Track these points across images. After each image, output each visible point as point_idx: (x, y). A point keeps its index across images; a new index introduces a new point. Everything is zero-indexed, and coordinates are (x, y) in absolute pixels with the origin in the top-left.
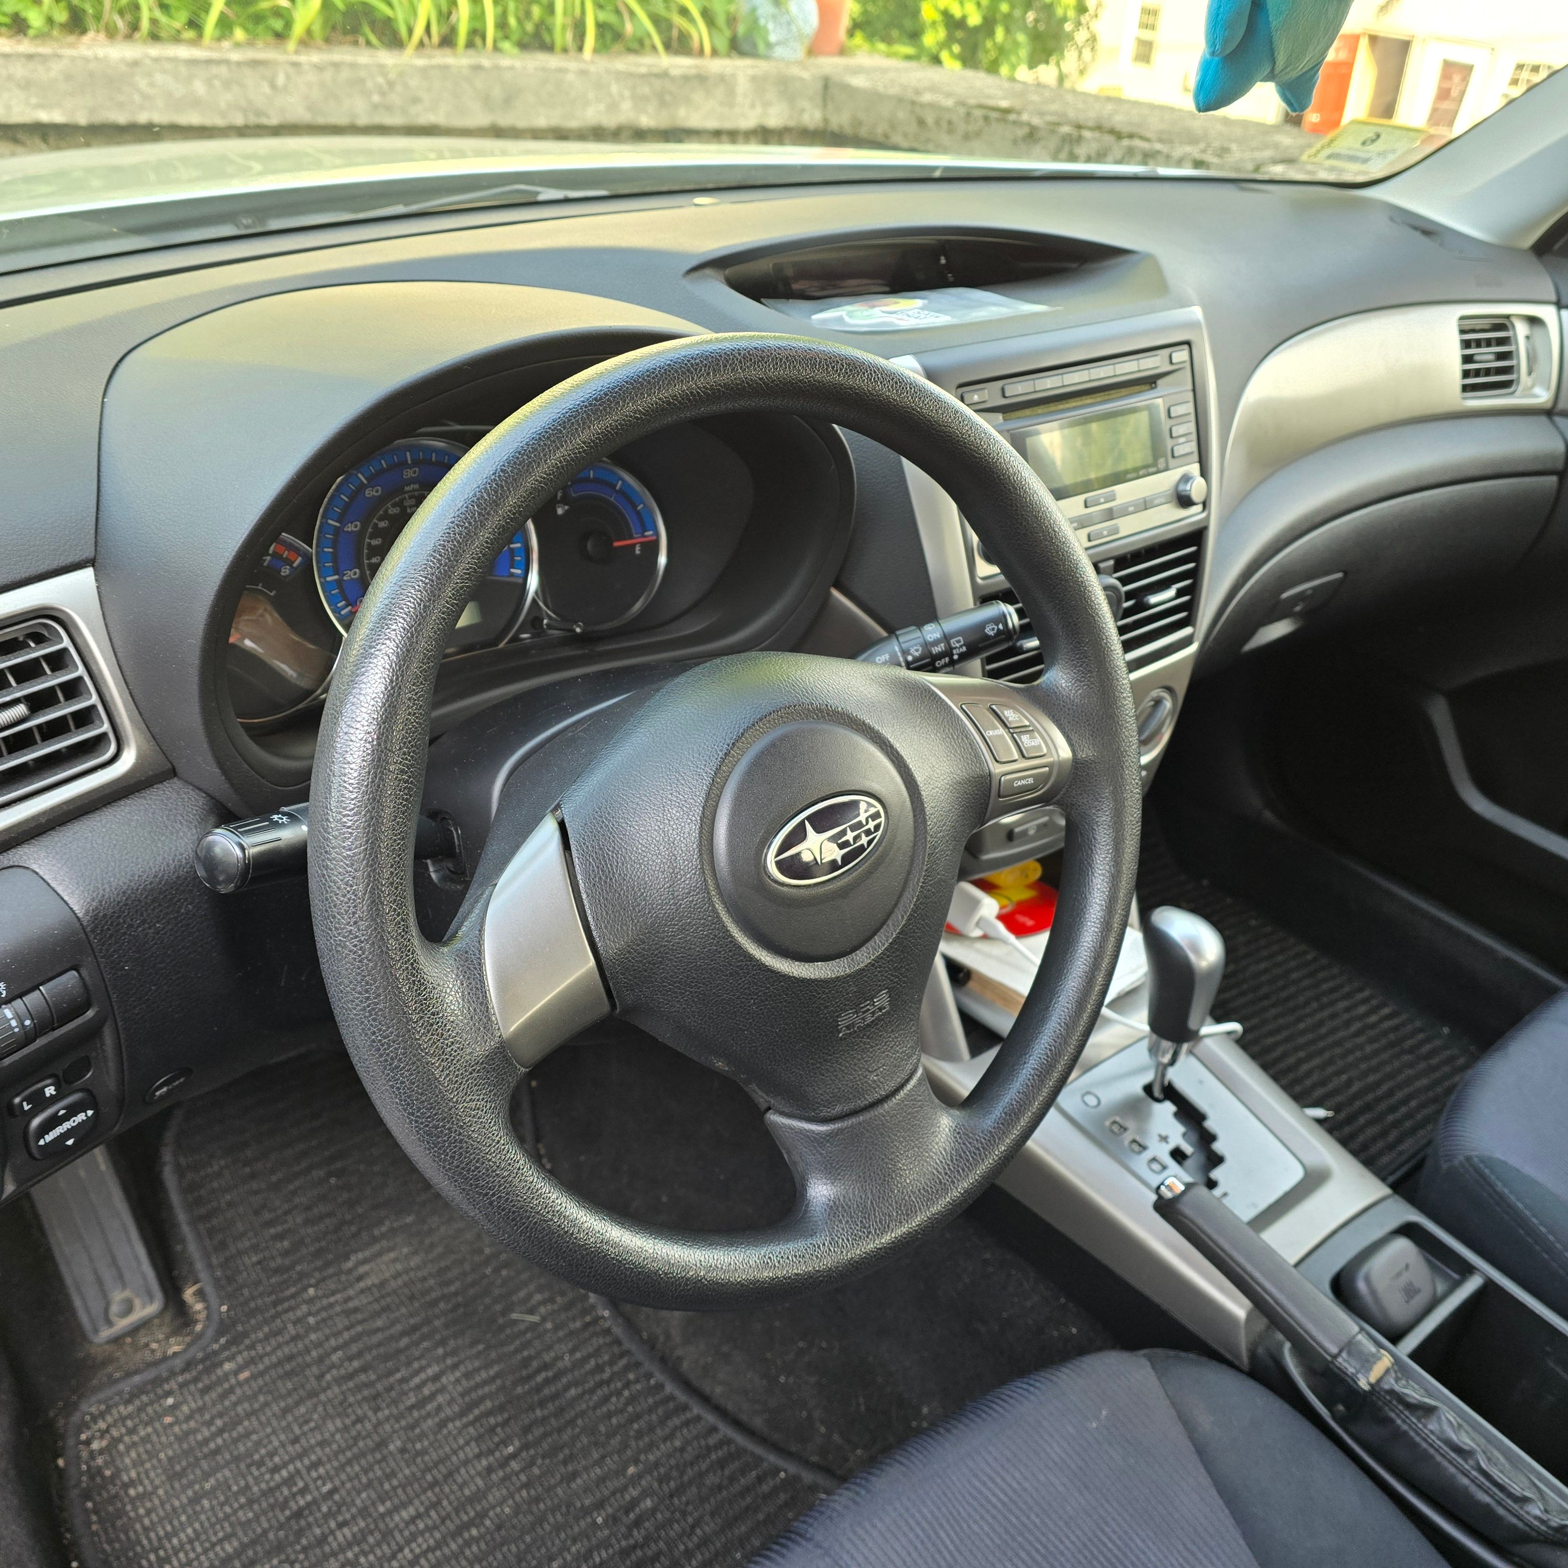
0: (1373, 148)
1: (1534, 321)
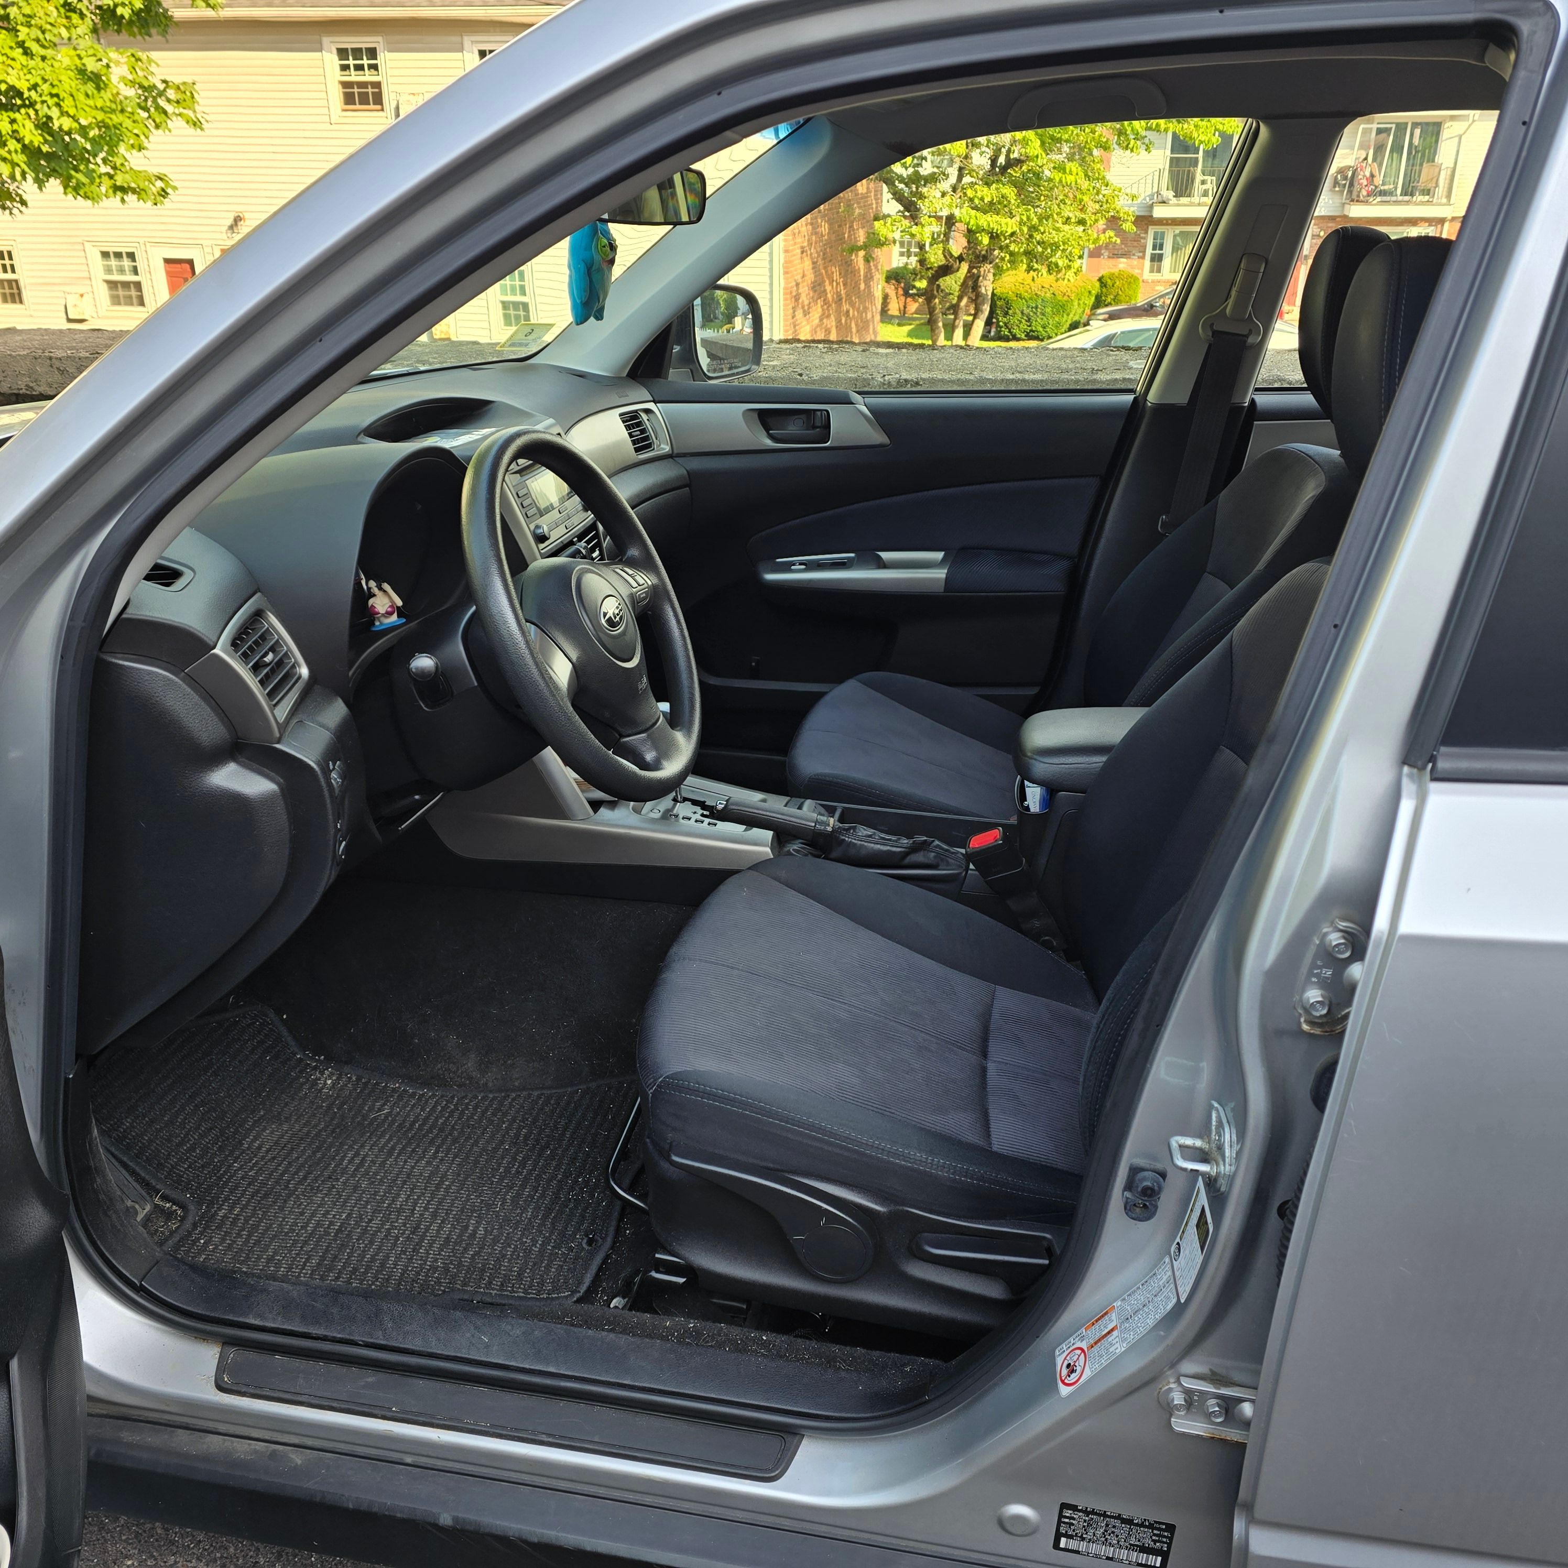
0: (530, 337)
1: (648, 411)
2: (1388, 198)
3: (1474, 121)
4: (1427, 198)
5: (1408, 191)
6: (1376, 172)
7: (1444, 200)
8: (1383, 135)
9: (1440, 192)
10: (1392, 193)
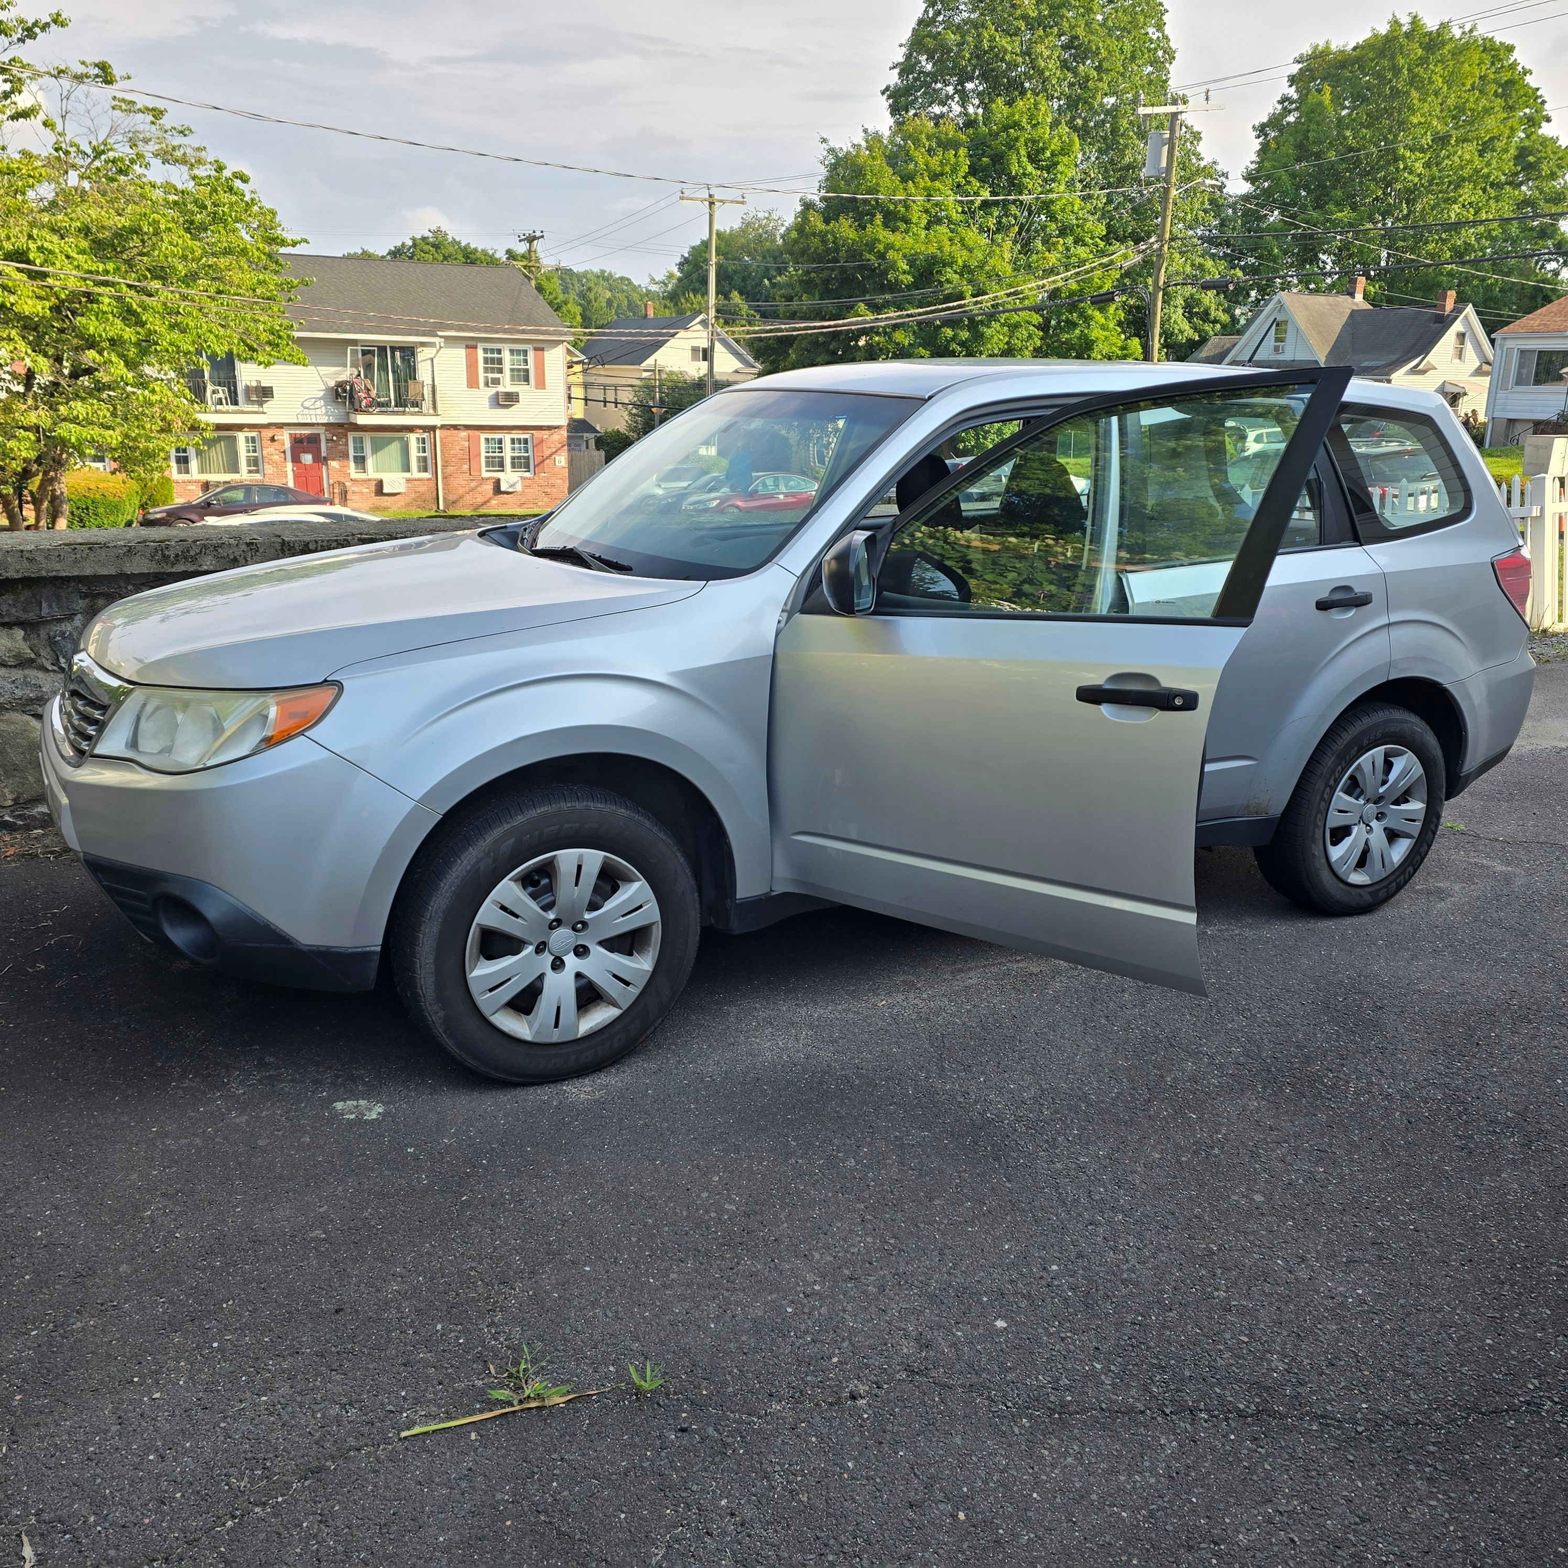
2: (384, 409)
3: (441, 347)
4: (417, 409)
5: (401, 402)
6: (370, 386)
7: (431, 411)
8: (369, 356)
9: (427, 405)
10: (387, 404)
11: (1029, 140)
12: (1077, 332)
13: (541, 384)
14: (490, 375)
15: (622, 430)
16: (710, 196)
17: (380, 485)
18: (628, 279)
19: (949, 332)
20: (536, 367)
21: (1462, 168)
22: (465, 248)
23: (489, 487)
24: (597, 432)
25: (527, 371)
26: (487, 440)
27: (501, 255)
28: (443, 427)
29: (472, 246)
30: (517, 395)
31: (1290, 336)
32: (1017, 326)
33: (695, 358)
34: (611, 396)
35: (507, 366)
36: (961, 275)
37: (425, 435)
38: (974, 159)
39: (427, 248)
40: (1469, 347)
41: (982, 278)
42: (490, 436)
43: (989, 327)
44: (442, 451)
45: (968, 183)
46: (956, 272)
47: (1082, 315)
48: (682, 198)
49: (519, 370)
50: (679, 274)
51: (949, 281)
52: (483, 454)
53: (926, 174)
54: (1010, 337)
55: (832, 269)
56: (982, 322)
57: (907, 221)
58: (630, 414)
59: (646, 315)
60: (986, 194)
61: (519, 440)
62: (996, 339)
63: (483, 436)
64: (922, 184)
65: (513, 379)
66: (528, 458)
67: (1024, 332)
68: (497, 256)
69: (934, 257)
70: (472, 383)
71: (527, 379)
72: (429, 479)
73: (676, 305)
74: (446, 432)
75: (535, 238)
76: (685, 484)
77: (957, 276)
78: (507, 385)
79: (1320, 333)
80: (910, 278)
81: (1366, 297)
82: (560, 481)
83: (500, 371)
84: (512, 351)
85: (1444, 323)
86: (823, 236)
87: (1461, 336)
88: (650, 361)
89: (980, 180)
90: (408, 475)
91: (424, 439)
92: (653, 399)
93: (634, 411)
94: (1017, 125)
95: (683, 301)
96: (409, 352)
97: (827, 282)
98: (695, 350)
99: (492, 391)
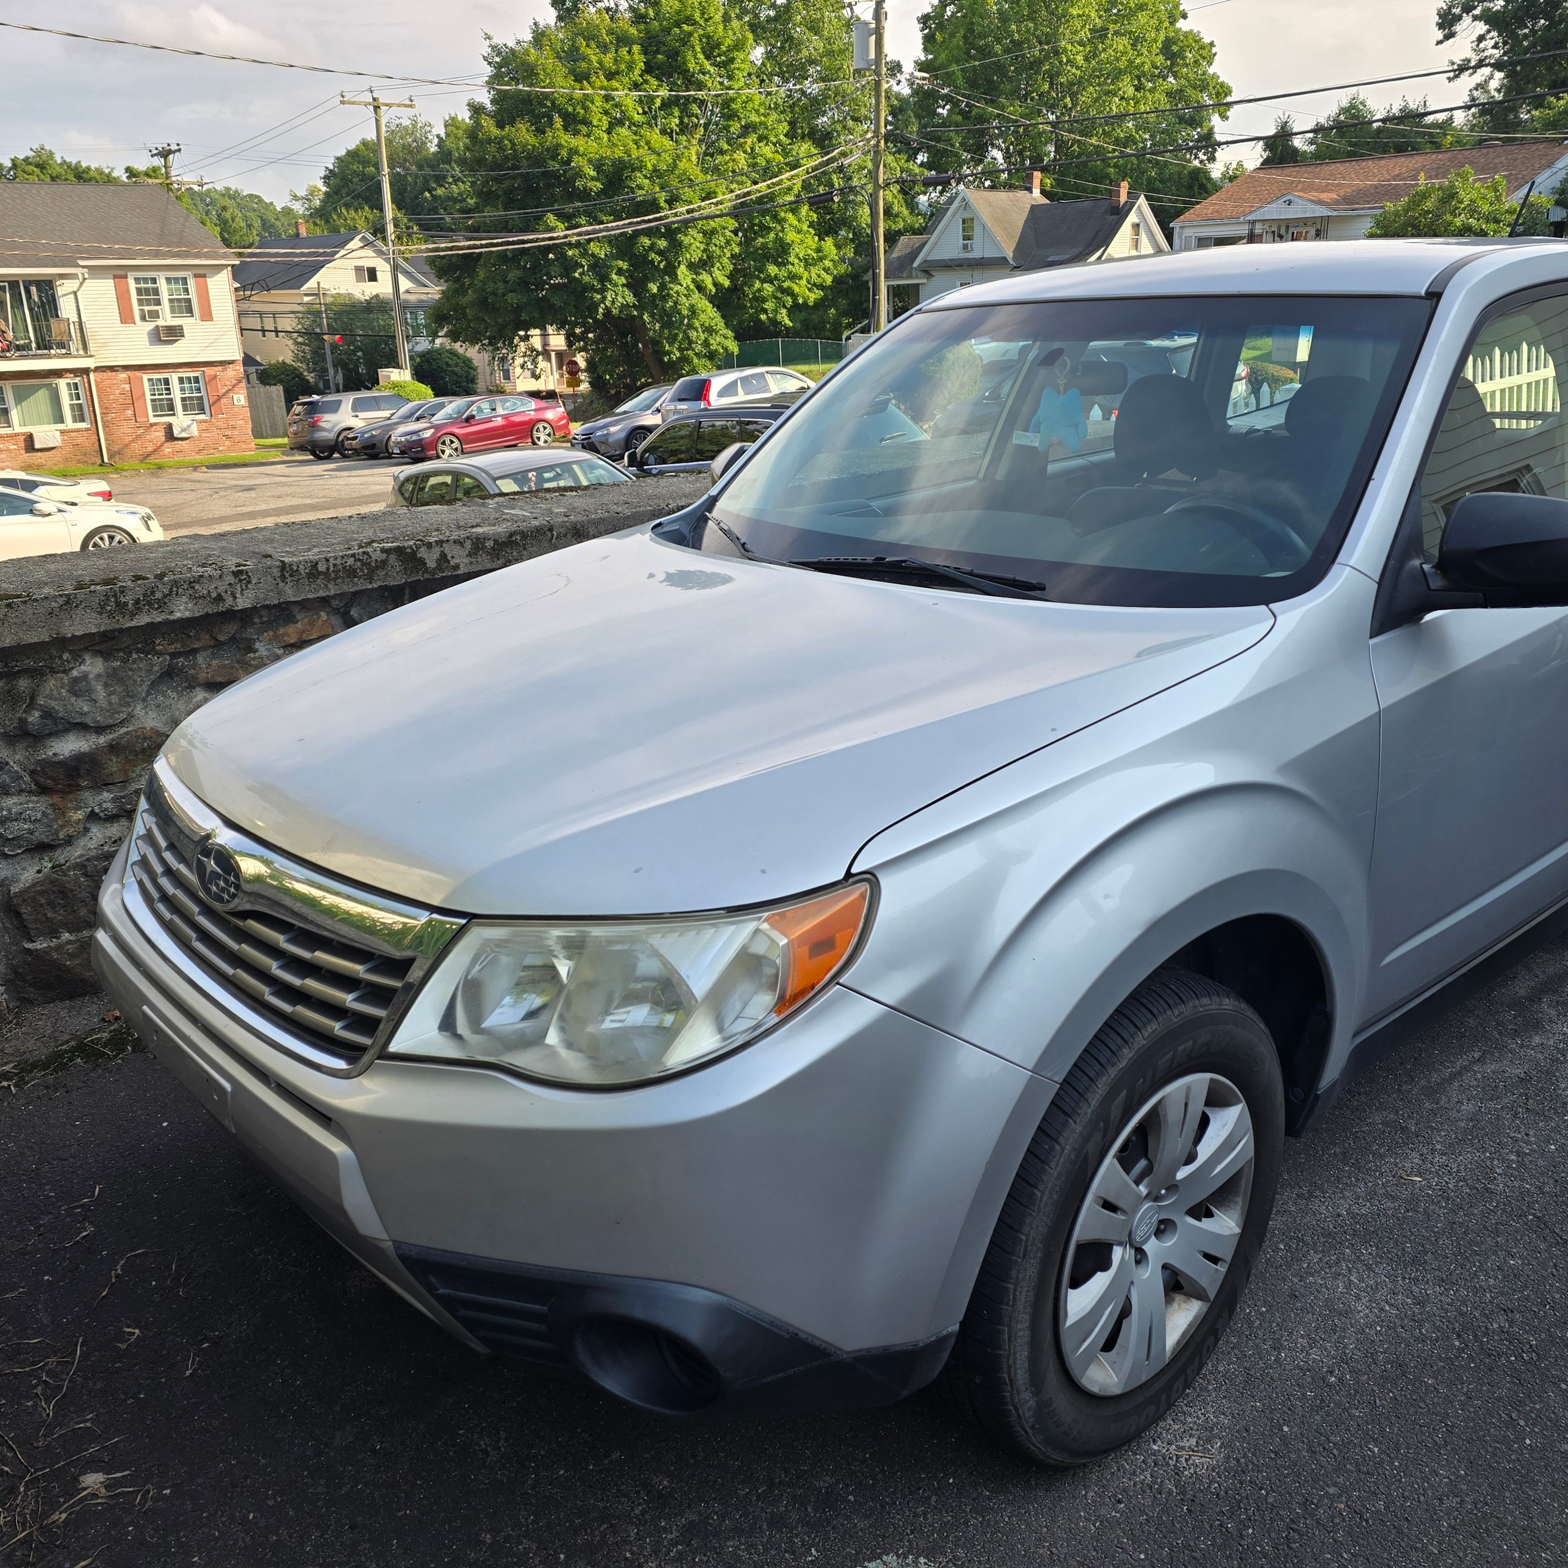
2: (25, 353)
3: (84, 279)
4: (64, 351)
5: (45, 344)
7: (81, 352)
9: (75, 345)
10: (27, 347)
11: (703, 35)
12: (772, 235)
13: (207, 316)
14: (146, 308)
15: (289, 361)
16: (374, 99)
17: (30, 439)
18: (257, 197)
19: (646, 242)
20: (199, 297)
21: (1117, 59)
22: (76, 168)
23: (160, 434)
24: (260, 364)
25: (189, 301)
26: (149, 380)
27: (120, 174)
28: (97, 369)
29: (84, 165)
30: (181, 328)
31: (977, 232)
32: (713, 232)
33: (359, 279)
34: (269, 324)
35: (165, 296)
36: (650, 179)
37: (77, 380)
38: (649, 57)
39: (31, 168)
40: (1144, 238)
41: (675, 183)
42: (155, 376)
43: (686, 235)
44: (99, 397)
45: (646, 82)
46: (645, 177)
47: (775, 218)
48: (342, 102)
49: (179, 300)
50: (324, 189)
51: (640, 187)
52: (148, 397)
53: (601, 73)
54: (707, 245)
55: (513, 178)
56: (678, 229)
57: (586, 122)
58: (296, 343)
59: (298, 235)
60: (664, 92)
61: (189, 379)
62: (694, 247)
63: (145, 377)
64: (598, 84)
65: (173, 311)
66: (200, 399)
67: (721, 239)
68: (115, 174)
69: (620, 160)
70: (126, 317)
71: (190, 311)
72: (87, 430)
73: (327, 221)
74: (101, 375)
75: (170, 152)
76: (387, 414)
77: (647, 181)
78: (167, 319)
79: (1005, 229)
80: (599, 185)
81: (1043, 192)
82: (241, 422)
83: (158, 303)
84: (168, 280)
85: (1119, 214)
86: (499, 141)
87: (1136, 226)
88: (311, 284)
89: (658, 79)
90: (61, 427)
91: (76, 385)
92: (320, 325)
93: (300, 340)
94: (689, 20)
95: (335, 217)
96: (46, 286)
97: (509, 191)
98: (359, 269)
99: (150, 326)
